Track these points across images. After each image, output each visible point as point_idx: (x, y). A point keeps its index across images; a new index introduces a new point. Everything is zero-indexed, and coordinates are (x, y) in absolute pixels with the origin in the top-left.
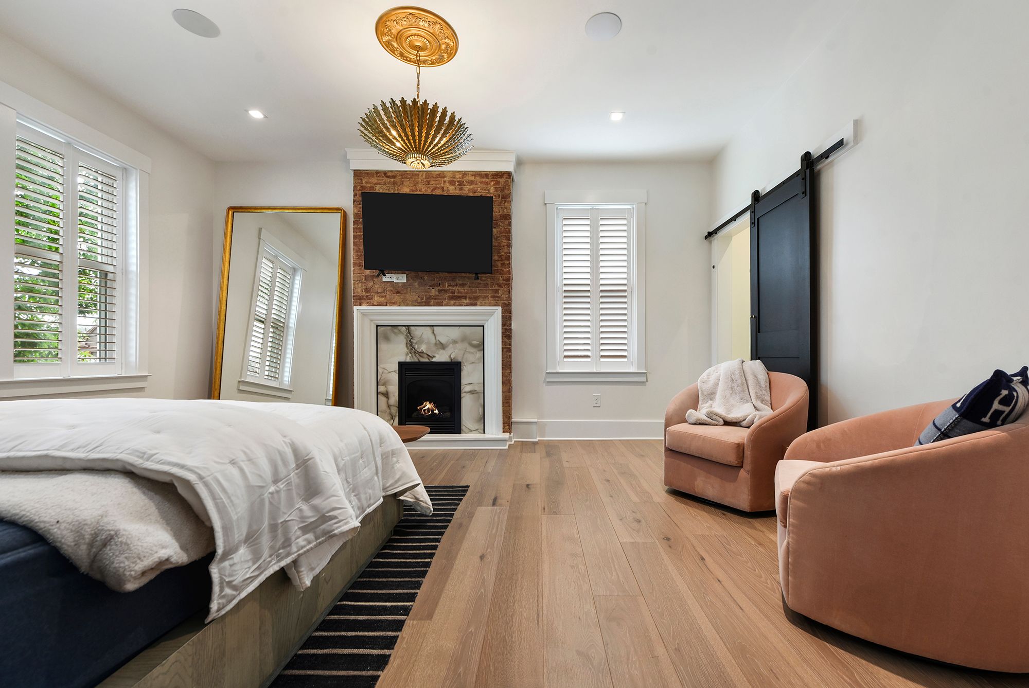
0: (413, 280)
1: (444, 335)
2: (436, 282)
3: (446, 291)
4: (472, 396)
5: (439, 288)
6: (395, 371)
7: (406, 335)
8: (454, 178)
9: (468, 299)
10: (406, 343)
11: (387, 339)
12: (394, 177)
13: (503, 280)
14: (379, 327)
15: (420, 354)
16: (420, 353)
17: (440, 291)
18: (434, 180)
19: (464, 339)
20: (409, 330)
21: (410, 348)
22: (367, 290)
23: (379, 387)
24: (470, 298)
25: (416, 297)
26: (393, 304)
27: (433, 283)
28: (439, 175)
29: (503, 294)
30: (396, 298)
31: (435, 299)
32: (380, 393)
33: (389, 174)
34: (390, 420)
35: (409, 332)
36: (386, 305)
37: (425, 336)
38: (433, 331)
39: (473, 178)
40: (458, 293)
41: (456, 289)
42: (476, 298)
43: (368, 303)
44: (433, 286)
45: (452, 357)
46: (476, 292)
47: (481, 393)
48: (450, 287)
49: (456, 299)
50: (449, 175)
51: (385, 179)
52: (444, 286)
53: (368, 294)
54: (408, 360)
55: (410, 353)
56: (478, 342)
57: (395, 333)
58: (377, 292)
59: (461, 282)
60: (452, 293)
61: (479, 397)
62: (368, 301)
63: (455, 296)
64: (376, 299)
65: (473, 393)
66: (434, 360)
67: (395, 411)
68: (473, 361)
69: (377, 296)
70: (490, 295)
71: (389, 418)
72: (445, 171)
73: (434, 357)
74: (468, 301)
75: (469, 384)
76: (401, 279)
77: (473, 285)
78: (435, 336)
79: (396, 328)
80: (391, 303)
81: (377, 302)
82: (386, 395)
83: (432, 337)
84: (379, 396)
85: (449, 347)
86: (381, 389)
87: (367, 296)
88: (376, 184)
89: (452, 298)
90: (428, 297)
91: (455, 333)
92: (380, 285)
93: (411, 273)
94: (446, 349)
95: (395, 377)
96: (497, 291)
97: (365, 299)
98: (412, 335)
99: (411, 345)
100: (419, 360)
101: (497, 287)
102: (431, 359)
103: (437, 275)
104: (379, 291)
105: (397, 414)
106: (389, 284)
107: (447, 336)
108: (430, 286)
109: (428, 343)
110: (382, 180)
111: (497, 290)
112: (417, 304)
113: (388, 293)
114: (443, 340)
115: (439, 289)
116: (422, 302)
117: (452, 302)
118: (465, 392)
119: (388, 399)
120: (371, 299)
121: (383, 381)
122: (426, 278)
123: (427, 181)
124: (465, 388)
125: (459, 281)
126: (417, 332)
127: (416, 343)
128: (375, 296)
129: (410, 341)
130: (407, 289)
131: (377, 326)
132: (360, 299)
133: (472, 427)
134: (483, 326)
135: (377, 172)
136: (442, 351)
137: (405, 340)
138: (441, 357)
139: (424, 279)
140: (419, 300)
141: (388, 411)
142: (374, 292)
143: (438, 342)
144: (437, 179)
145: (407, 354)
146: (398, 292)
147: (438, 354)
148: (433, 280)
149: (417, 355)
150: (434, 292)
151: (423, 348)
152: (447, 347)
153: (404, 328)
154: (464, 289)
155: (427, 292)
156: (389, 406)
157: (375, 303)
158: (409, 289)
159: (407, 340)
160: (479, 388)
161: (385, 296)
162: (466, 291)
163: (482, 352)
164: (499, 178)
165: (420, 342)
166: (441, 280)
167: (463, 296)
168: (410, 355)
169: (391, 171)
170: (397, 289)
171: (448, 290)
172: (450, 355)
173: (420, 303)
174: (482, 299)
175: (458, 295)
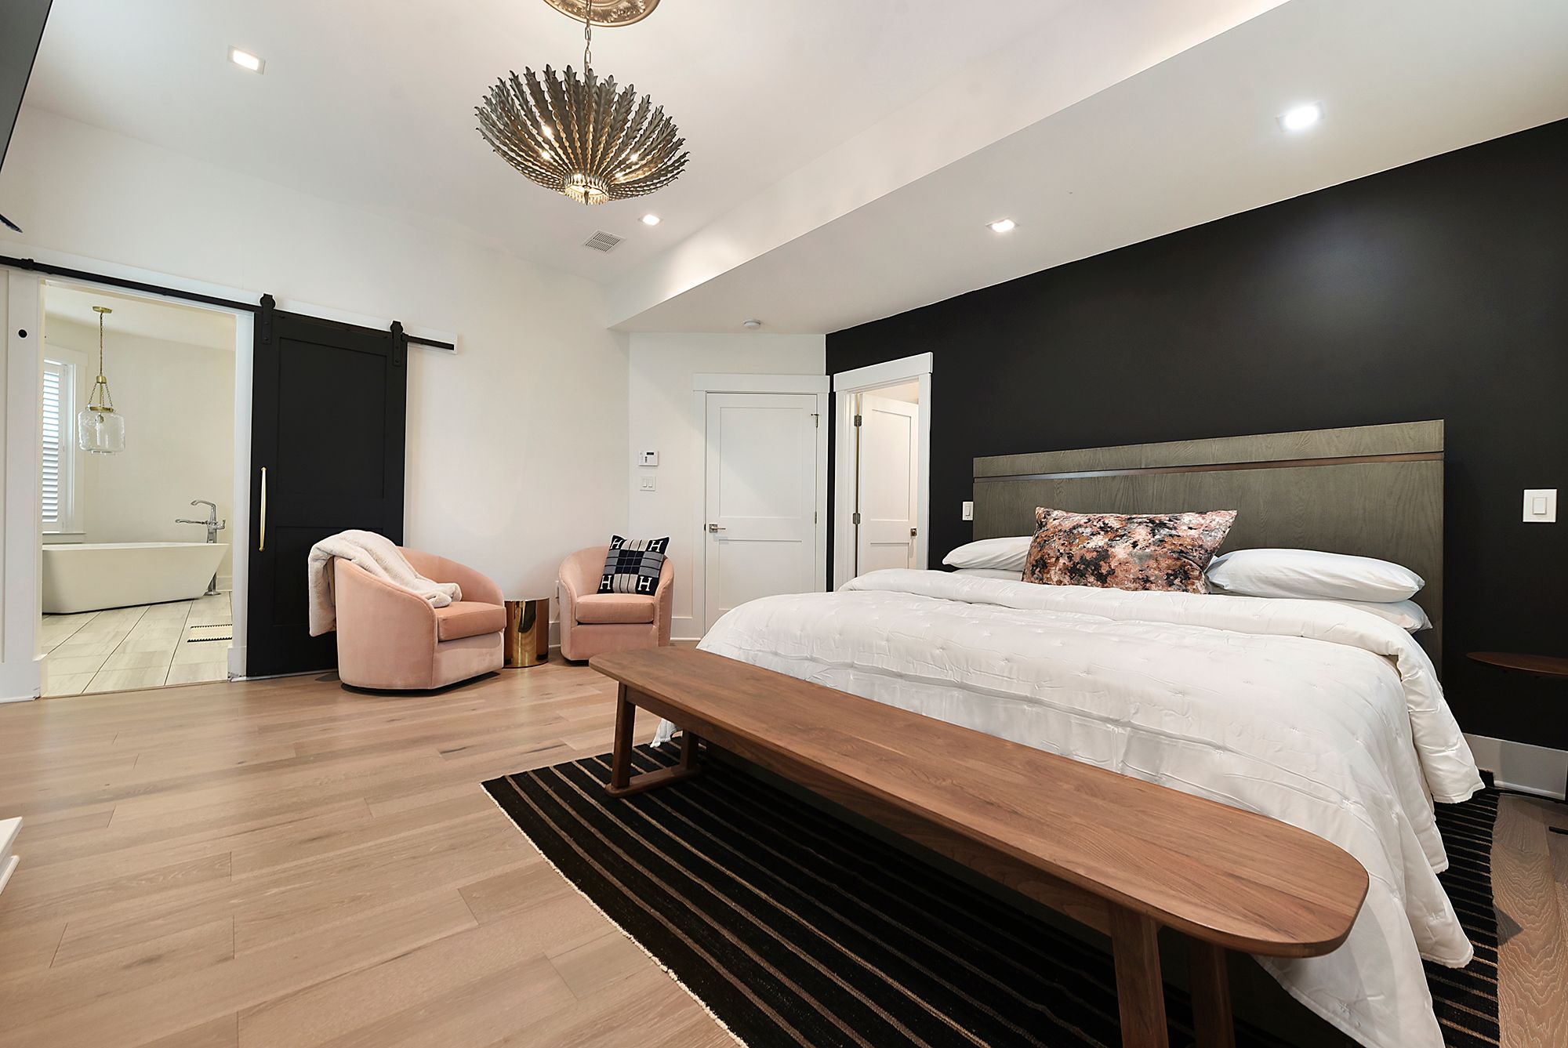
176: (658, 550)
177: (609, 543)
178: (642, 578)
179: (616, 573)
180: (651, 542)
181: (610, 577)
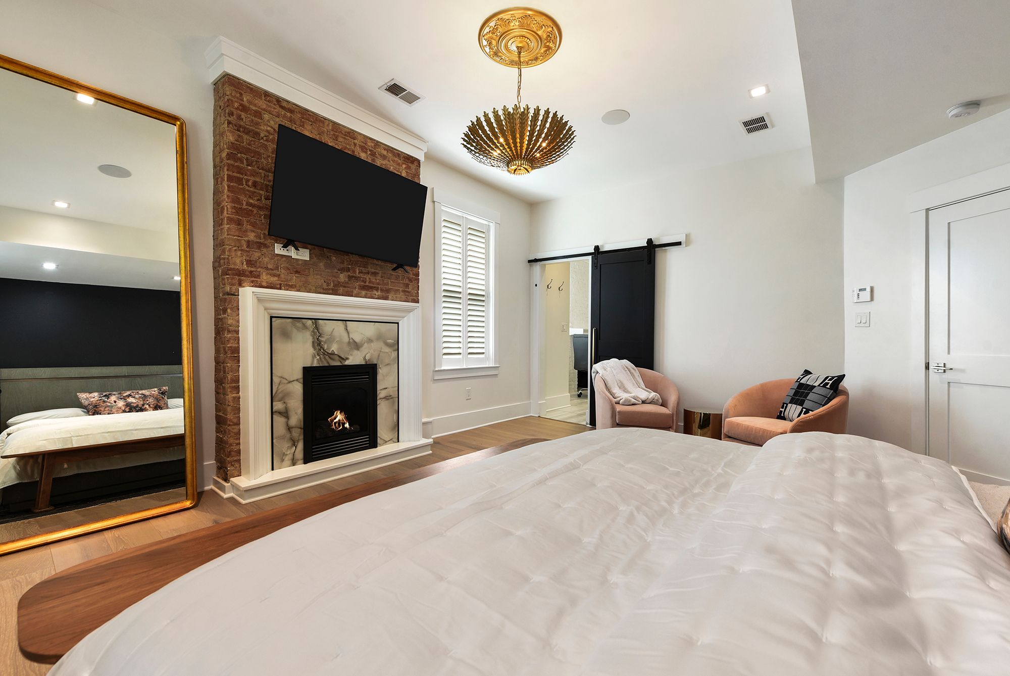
0: (318, 259)
1: (359, 332)
2: (345, 265)
3: (357, 278)
4: (387, 402)
5: (349, 273)
6: (297, 380)
7: (313, 331)
8: (365, 144)
9: (379, 291)
10: (313, 342)
11: (286, 335)
12: (291, 111)
13: (413, 275)
14: (274, 319)
15: (331, 356)
16: (331, 354)
17: (350, 277)
18: (342, 137)
19: (380, 337)
20: (316, 325)
21: (318, 348)
22: (249, 263)
23: (274, 403)
24: (382, 290)
25: (321, 281)
26: (289, 287)
27: (342, 266)
28: (349, 133)
29: (413, 289)
30: (294, 279)
31: (345, 287)
32: (276, 412)
33: (284, 104)
34: (292, 447)
35: (317, 328)
36: (280, 289)
37: (336, 334)
38: (346, 326)
39: (385, 153)
40: (370, 282)
41: (367, 277)
42: (388, 291)
43: (252, 282)
44: (342, 270)
45: (367, 358)
46: (387, 284)
47: (396, 398)
48: (361, 275)
49: (368, 290)
50: (359, 137)
51: (278, 109)
52: (354, 272)
53: (253, 269)
54: (315, 364)
55: (318, 354)
56: (393, 341)
57: (298, 329)
58: (267, 268)
59: (373, 270)
60: (363, 281)
61: (394, 402)
62: (253, 279)
63: (365, 286)
64: (265, 278)
65: (388, 399)
66: (347, 363)
67: (298, 434)
68: (388, 363)
69: (267, 274)
70: (401, 289)
71: (290, 444)
72: (356, 132)
73: (347, 359)
74: (379, 293)
75: (384, 389)
76: (303, 255)
77: (385, 275)
78: (348, 333)
79: (298, 322)
80: (287, 285)
81: (267, 282)
82: (285, 414)
83: (345, 334)
84: (274, 416)
85: (364, 347)
86: (278, 406)
87: (251, 272)
88: (264, 110)
89: (363, 288)
90: (336, 283)
91: (369, 330)
92: (272, 259)
93: (314, 249)
94: (361, 349)
95: (297, 389)
96: (407, 286)
97: (247, 276)
98: (320, 331)
99: (319, 344)
100: (328, 363)
101: (407, 282)
102: (343, 361)
103: (347, 257)
104: (270, 266)
105: (302, 437)
106: (284, 259)
107: (362, 334)
108: (339, 270)
109: (340, 342)
110: (274, 108)
111: (407, 284)
112: (322, 291)
113: (283, 271)
114: (357, 338)
115: (349, 275)
116: (329, 289)
117: (363, 293)
118: (381, 399)
119: (288, 419)
120: (258, 276)
121: (281, 395)
122: (334, 258)
123: (334, 135)
124: (381, 394)
125: (371, 268)
126: (327, 327)
127: (325, 342)
128: (264, 274)
129: (318, 339)
130: (309, 269)
131: (271, 317)
132: (239, 275)
133: (386, 437)
134: (398, 323)
135: (267, 94)
136: (356, 352)
137: (311, 338)
138: (355, 359)
139: (331, 260)
140: (325, 286)
141: (288, 436)
142: (262, 267)
143: (351, 341)
144: (347, 138)
145: (314, 357)
146: (297, 272)
147: (351, 355)
148: (343, 263)
149: (327, 357)
150: (343, 277)
151: (334, 348)
152: (362, 345)
153: (310, 322)
154: (376, 279)
155: (335, 277)
156: (289, 429)
157: (264, 284)
158: (311, 270)
159: (313, 338)
160: (393, 392)
161: (279, 275)
162: (378, 281)
163: (397, 351)
164: (410, 163)
165: (331, 340)
166: (352, 265)
167: (375, 287)
168: (318, 357)
169: (288, 102)
170: (297, 268)
171: (359, 277)
172: (365, 356)
173: (326, 289)
174: (393, 293)
175: (369, 285)
176: (828, 386)
177: (798, 374)
178: (804, 410)
179: (790, 403)
180: (827, 377)
181: (785, 405)
